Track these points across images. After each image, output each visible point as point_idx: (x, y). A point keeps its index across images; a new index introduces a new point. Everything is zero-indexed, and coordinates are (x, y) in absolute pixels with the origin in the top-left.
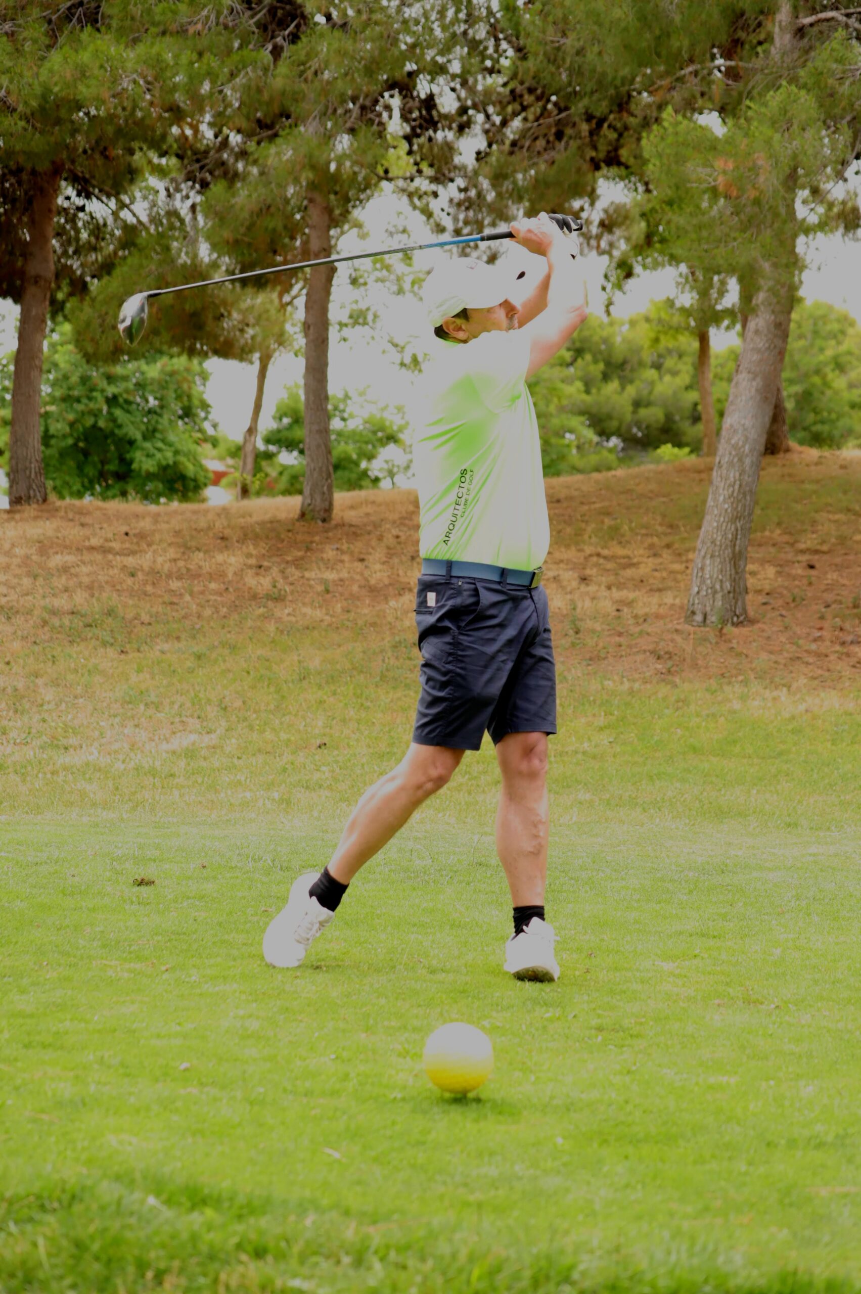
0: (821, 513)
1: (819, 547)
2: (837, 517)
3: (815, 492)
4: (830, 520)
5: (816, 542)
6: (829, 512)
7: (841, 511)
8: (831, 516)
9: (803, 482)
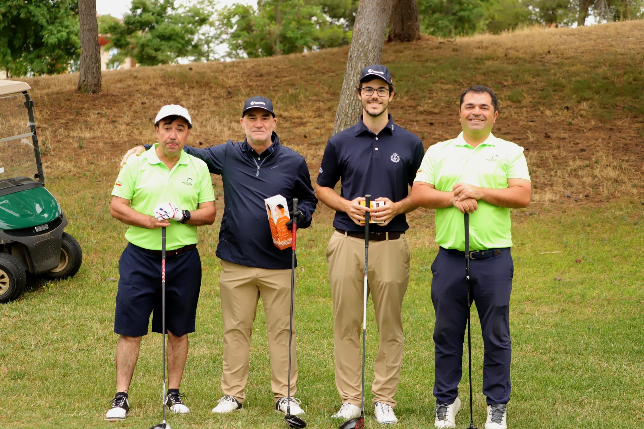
0: (437, 84)
1: (432, 110)
2: (447, 87)
3: (434, 68)
4: (442, 89)
5: (430, 105)
6: (442, 83)
7: (450, 83)
8: (443, 86)
9: (427, 60)
